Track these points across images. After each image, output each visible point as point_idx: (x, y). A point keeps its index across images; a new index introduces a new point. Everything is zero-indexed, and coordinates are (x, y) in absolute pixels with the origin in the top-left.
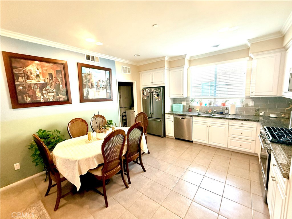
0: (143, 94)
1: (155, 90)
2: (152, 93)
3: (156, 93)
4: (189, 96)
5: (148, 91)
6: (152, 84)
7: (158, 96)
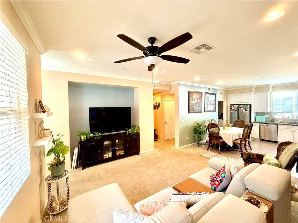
0: (231, 108)
1: (243, 106)
2: (240, 108)
3: (244, 108)
4: (271, 111)
5: (237, 107)
6: (239, 102)
7: (246, 110)
